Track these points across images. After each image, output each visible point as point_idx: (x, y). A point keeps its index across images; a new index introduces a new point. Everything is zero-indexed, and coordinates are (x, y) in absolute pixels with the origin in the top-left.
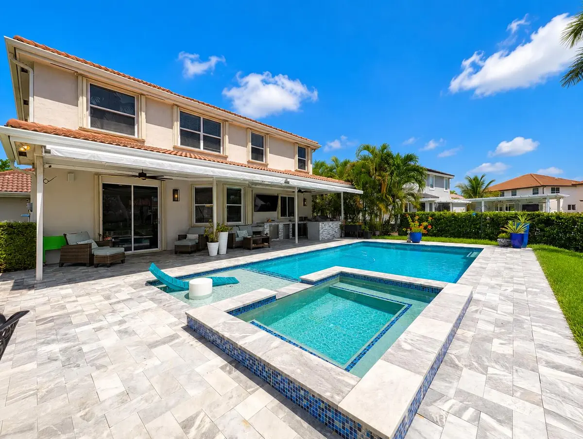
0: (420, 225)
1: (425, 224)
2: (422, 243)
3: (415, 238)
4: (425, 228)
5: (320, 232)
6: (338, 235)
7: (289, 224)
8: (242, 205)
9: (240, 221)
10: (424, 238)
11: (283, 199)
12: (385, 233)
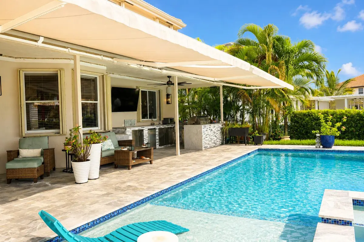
0: (333, 126)
1: (338, 124)
2: (334, 148)
3: (326, 142)
4: (339, 129)
5: (203, 138)
6: (219, 142)
7: (155, 129)
8: (98, 102)
9: (96, 125)
10: (337, 141)
11: (144, 93)
12: (275, 137)
